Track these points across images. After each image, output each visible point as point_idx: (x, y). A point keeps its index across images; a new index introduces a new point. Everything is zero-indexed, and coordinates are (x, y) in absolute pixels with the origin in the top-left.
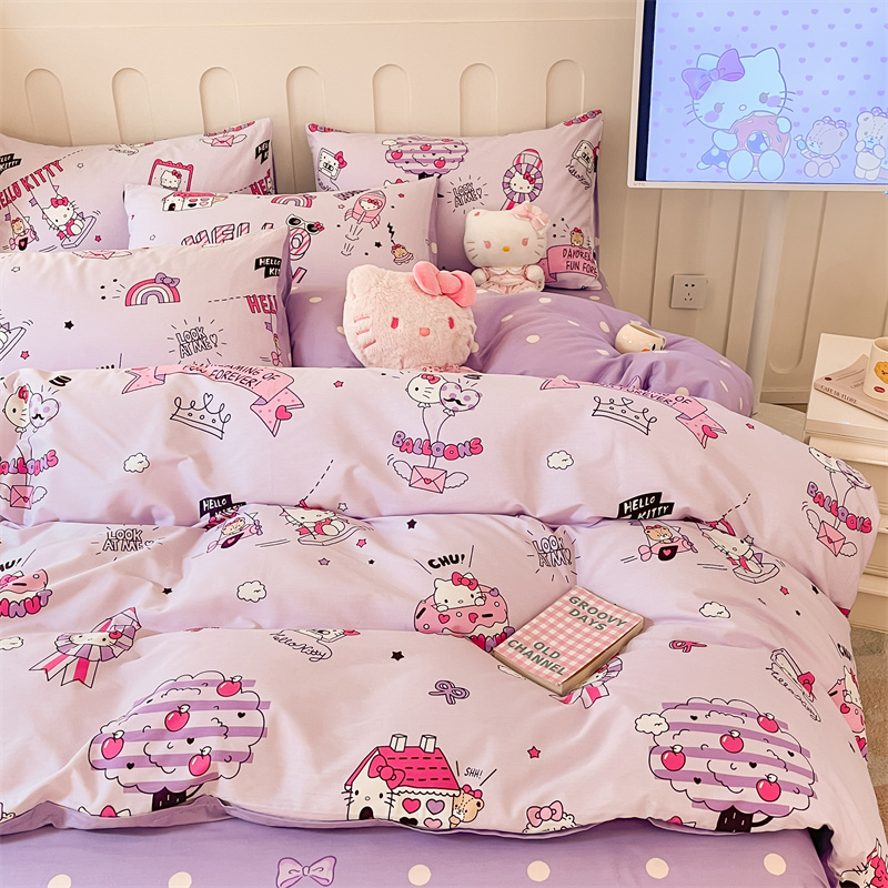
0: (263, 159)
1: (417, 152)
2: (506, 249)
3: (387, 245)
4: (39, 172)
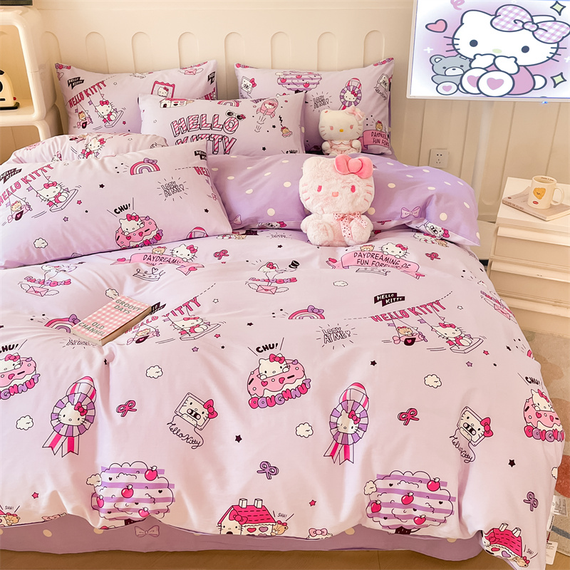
0: (212, 82)
1: (294, 79)
2: (341, 131)
3: (279, 127)
4: (93, 87)
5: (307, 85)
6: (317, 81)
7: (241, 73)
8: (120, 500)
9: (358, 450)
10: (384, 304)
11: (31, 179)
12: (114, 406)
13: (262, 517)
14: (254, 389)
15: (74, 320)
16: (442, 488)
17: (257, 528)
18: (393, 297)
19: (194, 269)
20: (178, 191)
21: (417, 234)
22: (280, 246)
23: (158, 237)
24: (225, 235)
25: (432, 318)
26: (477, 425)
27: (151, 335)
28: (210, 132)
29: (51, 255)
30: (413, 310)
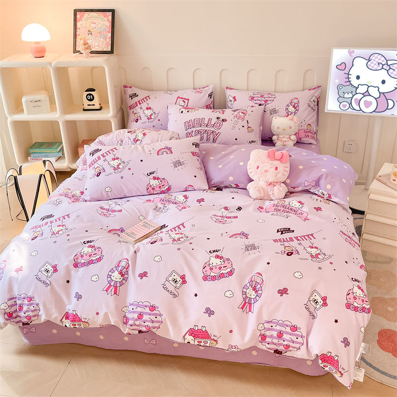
0: (211, 98)
1: (259, 97)
2: (284, 130)
3: (246, 127)
4: (143, 99)
5: (266, 101)
6: (272, 99)
7: (228, 92)
8: (136, 320)
9: (256, 307)
10: (282, 233)
11: (106, 155)
12: (137, 273)
13: (205, 336)
14: (206, 271)
15: (122, 230)
16: (298, 330)
17: (203, 341)
18: (288, 230)
19: (185, 208)
20: (181, 165)
21: (314, 196)
22: (233, 198)
23: (169, 189)
24: (204, 190)
25: (306, 243)
26: (319, 300)
27: (158, 241)
28: (206, 128)
29: (113, 195)
30: (296, 238)
